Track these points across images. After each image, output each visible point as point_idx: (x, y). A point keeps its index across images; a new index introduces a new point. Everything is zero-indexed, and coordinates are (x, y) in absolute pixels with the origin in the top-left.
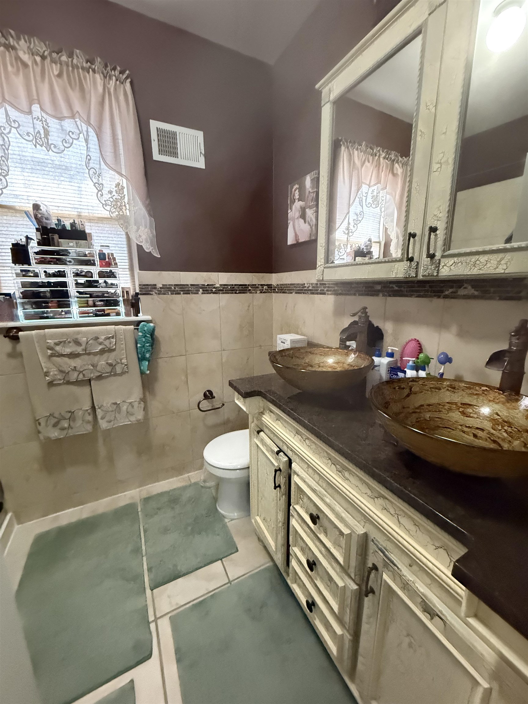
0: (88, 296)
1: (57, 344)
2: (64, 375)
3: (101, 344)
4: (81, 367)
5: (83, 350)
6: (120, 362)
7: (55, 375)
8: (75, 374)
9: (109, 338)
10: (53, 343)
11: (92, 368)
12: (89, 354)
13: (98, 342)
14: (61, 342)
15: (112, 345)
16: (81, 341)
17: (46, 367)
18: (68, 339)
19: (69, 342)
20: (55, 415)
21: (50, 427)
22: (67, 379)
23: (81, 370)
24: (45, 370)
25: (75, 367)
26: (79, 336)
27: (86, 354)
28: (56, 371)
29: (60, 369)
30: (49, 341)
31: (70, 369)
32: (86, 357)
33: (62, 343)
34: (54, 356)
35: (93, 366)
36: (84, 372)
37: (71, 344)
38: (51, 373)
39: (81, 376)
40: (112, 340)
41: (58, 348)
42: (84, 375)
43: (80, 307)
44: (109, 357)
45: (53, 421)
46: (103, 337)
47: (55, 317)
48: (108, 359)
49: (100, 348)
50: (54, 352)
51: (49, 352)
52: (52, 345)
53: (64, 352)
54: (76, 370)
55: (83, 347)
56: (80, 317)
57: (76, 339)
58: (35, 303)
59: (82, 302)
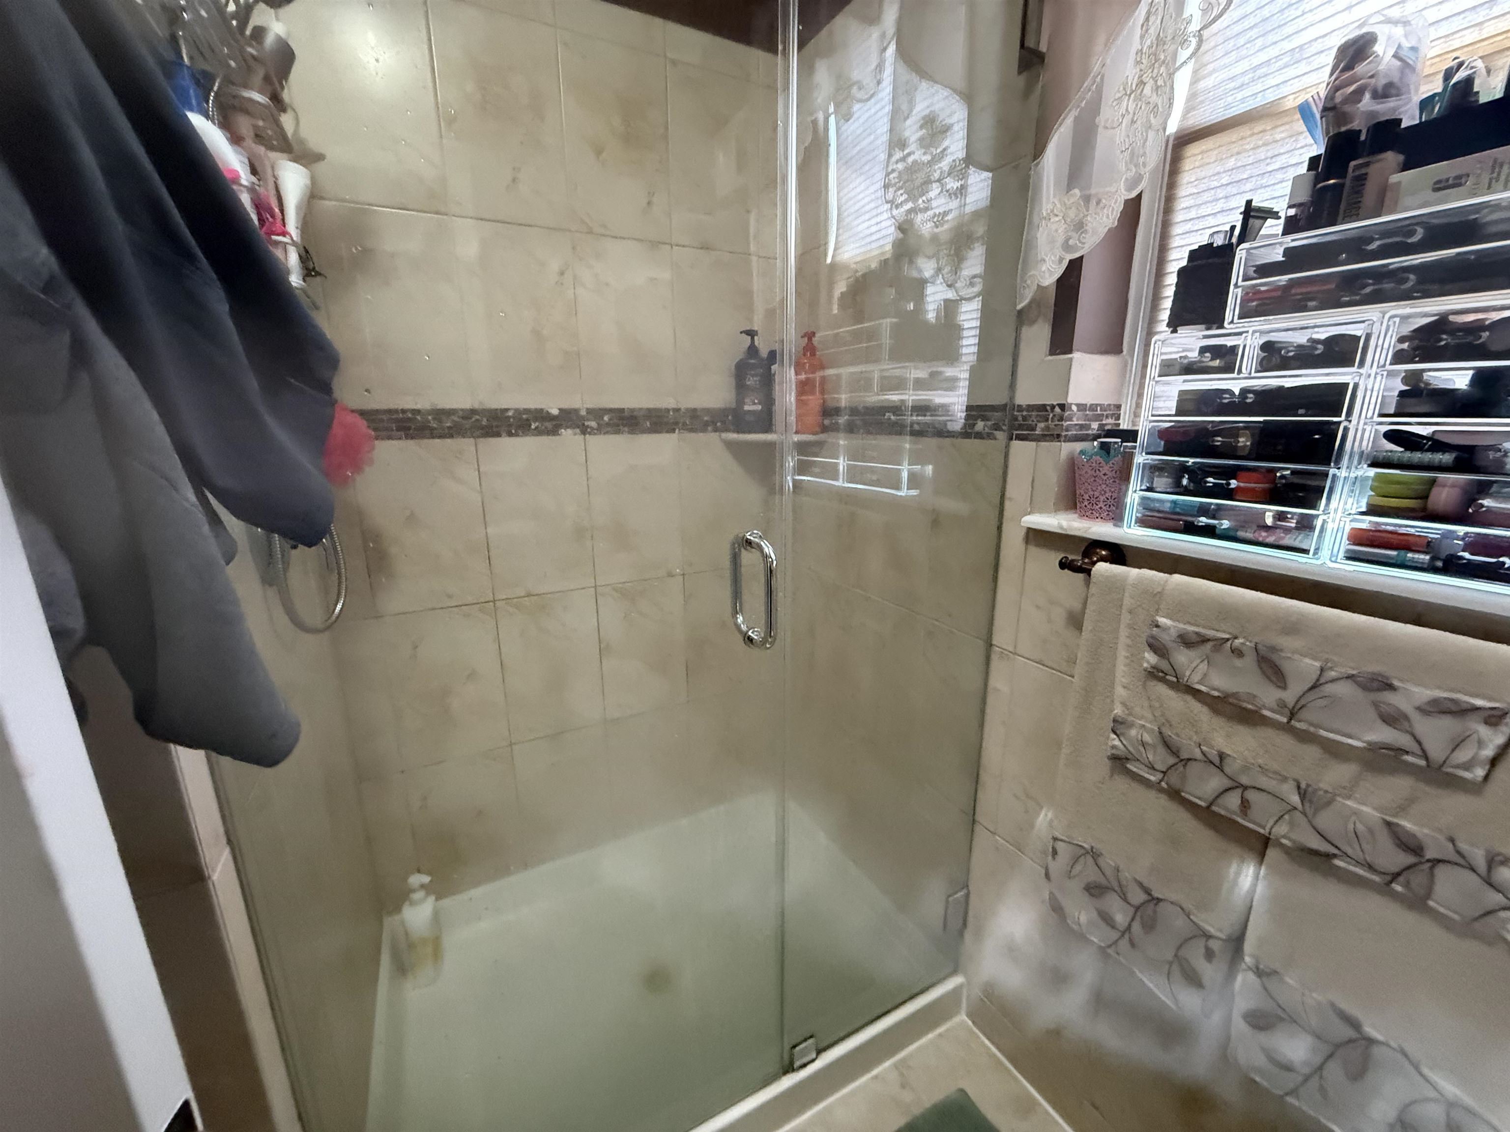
0: (1447, 458)
1: (1187, 641)
2: (1172, 760)
3: (1392, 719)
4: (1245, 769)
5: (1282, 704)
6: (1481, 863)
7: (1143, 744)
8: (1214, 783)
9: (1464, 711)
10: (1174, 633)
11: (1295, 799)
12: (1305, 737)
13: (1376, 705)
14: (1204, 640)
15: (1463, 755)
16: (1286, 667)
17: (1124, 704)
18: (1236, 638)
19: (1238, 653)
20: (1101, 861)
21: (1076, 886)
22: (1174, 779)
23: (1244, 780)
24: (1118, 711)
25: (1222, 756)
26: (1287, 643)
27: (1287, 728)
28: (1150, 731)
29: (1167, 732)
30: (1162, 620)
31: (1198, 754)
32: (1286, 742)
33: (1209, 645)
34: (1163, 680)
35: (1303, 794)
36: (1251, 795)
37: (1238, 663)
38: (1133, 732)
39: (1233, 801)
40: (1483, 730)
41: (1183, 658)
42: (1245, 805)
43: (1372, 510)
44: (1411, 801)
45: (1092, 874)
46: (1424, 693)
47: (1241, 534)
48: (1402, 809)
49: (1373, 737)
50: (1164, 665)
51: (1150, 658)
52: (1166, 638)
53: (1200, 682)
54: (1220, 768)
55: (1290, 696)
56: (1352, 557)
57: (1274, 649)
58: (1193, 472)
59: (1393, 489)
